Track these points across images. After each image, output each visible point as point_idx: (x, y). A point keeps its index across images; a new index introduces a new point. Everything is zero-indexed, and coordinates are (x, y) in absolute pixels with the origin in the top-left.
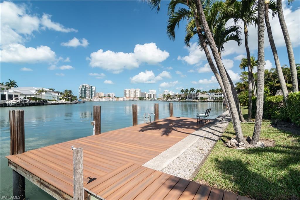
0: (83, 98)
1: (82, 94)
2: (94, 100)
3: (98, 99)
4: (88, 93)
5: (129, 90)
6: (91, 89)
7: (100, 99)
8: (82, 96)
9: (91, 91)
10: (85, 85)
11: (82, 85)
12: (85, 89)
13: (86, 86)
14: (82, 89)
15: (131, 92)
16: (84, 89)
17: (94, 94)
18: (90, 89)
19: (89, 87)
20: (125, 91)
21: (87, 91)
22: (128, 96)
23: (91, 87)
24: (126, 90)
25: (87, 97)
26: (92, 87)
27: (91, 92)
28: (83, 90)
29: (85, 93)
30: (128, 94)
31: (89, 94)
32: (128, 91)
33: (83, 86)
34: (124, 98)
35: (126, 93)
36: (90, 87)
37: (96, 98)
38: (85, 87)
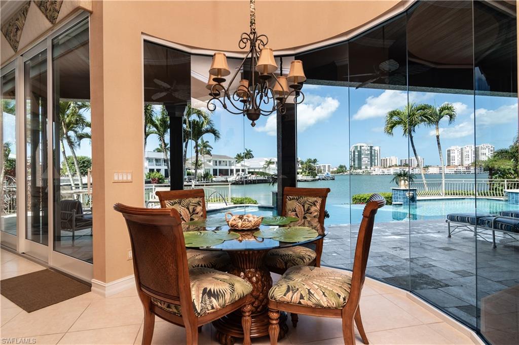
0: (355, 169)
1: (354, 162)
2: (374, 173)
3: (381, 170)
4: (365, 160)
5: (460, 148)
6: (371, 152)
7: (384, 170)
8: (354, 165)
9: (372, 156)
10: (359, 145)
11: (354, 146)
12: (360, 152)
13: (361, 146)
14: (354, 152)
15: (465, 154)
16: (358, 151)
17: (376, 160)
18: (369, 152)
19: (366, 148)
20: (449, 151)
21: (362, 156)
22: (457, 162)
23: (371, 147)
24: (452, 148)
25: (363, 167)
26: (373, 148)
27: (371, 158)
28: (356, 153)
29: (360, 159)
30: (456, 158)
31: (367, 162)
32: (456, 151)
33: (356, 147)
34: (441, 168)
35: (452, 155)
36: (369, 148)
37: (376, 169)
38: (359, 149)
